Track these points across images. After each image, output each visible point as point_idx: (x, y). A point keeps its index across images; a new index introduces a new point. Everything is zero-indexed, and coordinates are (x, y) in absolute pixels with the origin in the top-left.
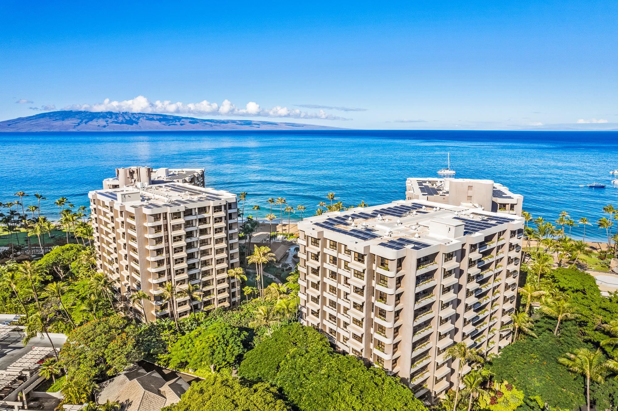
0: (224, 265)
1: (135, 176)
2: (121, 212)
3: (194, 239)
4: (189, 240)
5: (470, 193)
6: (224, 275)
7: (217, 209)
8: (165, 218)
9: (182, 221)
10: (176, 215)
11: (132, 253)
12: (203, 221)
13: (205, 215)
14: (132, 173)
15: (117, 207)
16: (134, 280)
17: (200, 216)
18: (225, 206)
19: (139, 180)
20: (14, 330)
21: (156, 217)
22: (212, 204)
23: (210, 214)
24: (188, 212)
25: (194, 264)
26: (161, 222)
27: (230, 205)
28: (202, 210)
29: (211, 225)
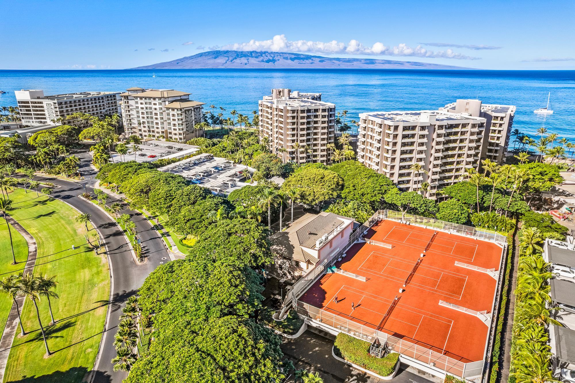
0: (325, 142)
1: (281, 94)
2: (276, 109)
3: (310, 126)
4: (308, 126)
5: (467, 107)
6: (325, 148)
7: (324, 110)
8: (297, 113)
9: (305, 115)
10: (303, 111)
11: (280, 131)
12: (316, 116)
13: (317, 114)
14: (280, 92)
15: (274, 106)
16: (280, 144)
17: (314, 114)
18: (328, 109)
19: (283, 96)
20: (227, 162)
21: (293, 111)
22: (321, 107)
23: (320, 113)
24: (309, 111)
25: (310, 139)
26: (295, 114)
27: (331, 109)
28: (316, 110)
29: (320, 119)
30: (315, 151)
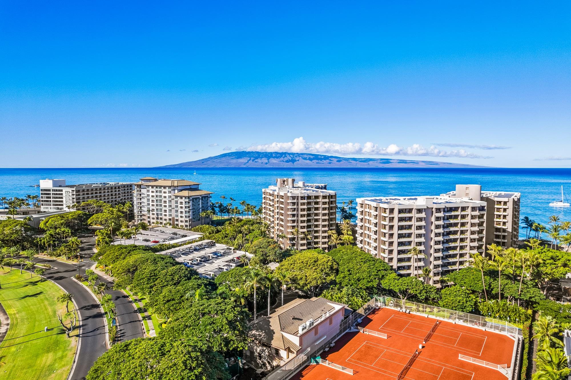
0: (327, 229)
1: (286, 183)
2: (278, 196)
3: (311, 212)
4: (309, 212)
5: (467, 192)
6: (326, 234)
7: (324, 197)
8: (298, 199)
9: (305, 201)
10: (303, 198)
11: (281, 217)
12: (317, 203)
13: (318, 200)
14: (284, 181)
15: (276, 193)
16: (281, 231)
17: (315, 200)
18: (329, 196)
19: (288, 185)
20: (228, 249)
21: (293, 198)
22: (321, 194)
23: (320, 200)
24: (309, 197)
25: (310, 225)
26: (295, 201)
27: (332, 196)
28: (317, 197)
29: (320, 206)
30: (316, 237)
